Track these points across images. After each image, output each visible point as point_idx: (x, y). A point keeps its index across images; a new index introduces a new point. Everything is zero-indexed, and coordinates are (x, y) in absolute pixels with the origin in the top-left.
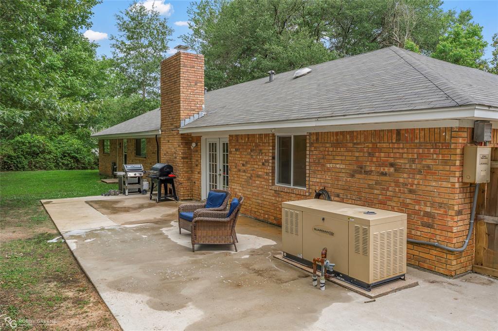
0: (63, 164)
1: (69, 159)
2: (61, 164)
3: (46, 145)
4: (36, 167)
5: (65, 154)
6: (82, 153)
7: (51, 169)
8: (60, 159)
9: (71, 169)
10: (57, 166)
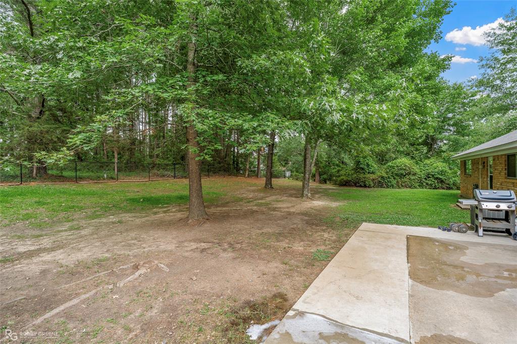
0: (427, 184)
1: (433, 180)
2: (424, 184)
3: (412, 168)
4: (402, 186)
5: (429, 176)
6: (446, 174)
7: (415, 187)
8: (423, 180)
9: (435, 188)
10: (421, 186)
